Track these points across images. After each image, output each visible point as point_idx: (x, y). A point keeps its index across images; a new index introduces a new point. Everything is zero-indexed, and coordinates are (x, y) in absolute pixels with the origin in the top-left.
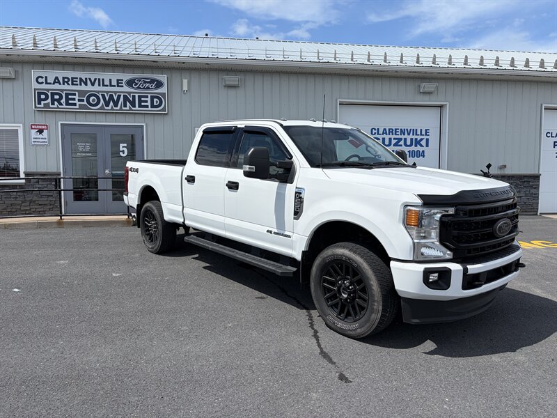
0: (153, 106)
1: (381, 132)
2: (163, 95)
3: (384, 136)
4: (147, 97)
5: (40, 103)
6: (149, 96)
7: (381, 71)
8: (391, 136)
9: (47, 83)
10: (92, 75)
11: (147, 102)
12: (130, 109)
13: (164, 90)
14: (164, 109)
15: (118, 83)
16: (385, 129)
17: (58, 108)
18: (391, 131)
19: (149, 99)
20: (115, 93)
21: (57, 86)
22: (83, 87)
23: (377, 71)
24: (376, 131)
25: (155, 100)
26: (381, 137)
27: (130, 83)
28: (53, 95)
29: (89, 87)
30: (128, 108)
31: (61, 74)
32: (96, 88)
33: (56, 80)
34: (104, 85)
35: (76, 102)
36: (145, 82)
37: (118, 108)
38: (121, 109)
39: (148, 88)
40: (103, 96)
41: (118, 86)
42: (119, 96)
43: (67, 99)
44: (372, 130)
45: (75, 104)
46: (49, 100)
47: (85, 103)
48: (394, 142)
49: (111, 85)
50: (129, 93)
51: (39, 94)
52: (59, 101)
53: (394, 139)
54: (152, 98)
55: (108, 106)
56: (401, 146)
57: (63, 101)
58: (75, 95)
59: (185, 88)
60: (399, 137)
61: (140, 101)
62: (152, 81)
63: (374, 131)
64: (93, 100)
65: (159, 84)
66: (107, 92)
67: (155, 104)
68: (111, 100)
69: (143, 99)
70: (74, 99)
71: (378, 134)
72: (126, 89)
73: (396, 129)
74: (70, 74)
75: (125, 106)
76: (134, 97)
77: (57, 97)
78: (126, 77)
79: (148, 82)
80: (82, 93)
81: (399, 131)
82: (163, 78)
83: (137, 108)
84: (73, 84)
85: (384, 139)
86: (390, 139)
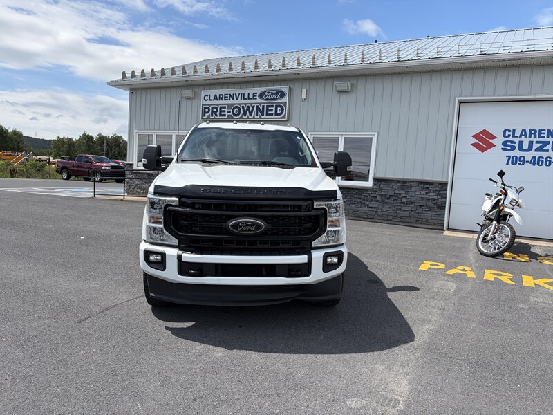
0: (276, 114)
1: (517, 134)
2: (285, 103)
3: (523, 138)
4: (272, 106)
5: (204, 116)
6: (274, 105)
7: (510, 60)
8: (532, 139)
9: (210, 100)
10: (237, 91)
11: (272, 110)
12: (260, 118)
13: (286, 99)
14: (284, 117)
15: (254, 96)
16: (524, 131)
17: (215, 118)
18: (533, 133)
19: (274, 108)
20: (251, 104)
21: (216, 102)
22: (231, 102)
23: (504, 60)
24: (511, 133)
25: (279, 108)
26: (517, 140)
27: (262, 95)
28: (213, 108)
29: (235, 101)
30: (258, 117)
31: (218, 92)
32: (240, 101)
33: (216, 98)
34: (244, 99)
35: (226, 113)
36: (272, 94)
37: (252, 117)
38: (254, 118)
39: (274, 99)
40: (243, 107)
41: (254, 98)
42: (254, 107)
43: (221, 111)
44: (505, 131)
45: (225, 115)
46: (210, 113)
47: (231, 114)
48: (535, 146)
49: (249, 99)
50: (260, 104)
51: (205, 108)
52: (215, 113)
53: (537, 142)
54: (277, 107)
55: (245, 115)
56: (547, 151)
57: (218, 113)
58: (225, 107)
59: (304, 97)
60: (546, 139)
61: (268, 110)
62: (278, 92)
63: (507, 133)
64: (237, 111)
65: (283, 95)
66: (246, 104)
67: (278, 112)
68: (248, 111)
69: (270, 108)
70: (225, 111)
71: (514, 136)
72: (259, 100)
73: (540, 131)
74: (224, 92)
75: (257, 115)
76: (263, 106)
77: (215, 110)
78: (259, 90)
79: (274, 94)
80: (230, 106)
81: (546, 132)
82: (286, 89)
83: (265, 116)
84: (225, 99)
85: (521, 143)
86: (531, 143)
